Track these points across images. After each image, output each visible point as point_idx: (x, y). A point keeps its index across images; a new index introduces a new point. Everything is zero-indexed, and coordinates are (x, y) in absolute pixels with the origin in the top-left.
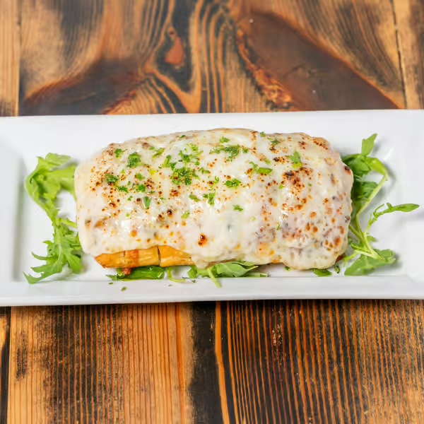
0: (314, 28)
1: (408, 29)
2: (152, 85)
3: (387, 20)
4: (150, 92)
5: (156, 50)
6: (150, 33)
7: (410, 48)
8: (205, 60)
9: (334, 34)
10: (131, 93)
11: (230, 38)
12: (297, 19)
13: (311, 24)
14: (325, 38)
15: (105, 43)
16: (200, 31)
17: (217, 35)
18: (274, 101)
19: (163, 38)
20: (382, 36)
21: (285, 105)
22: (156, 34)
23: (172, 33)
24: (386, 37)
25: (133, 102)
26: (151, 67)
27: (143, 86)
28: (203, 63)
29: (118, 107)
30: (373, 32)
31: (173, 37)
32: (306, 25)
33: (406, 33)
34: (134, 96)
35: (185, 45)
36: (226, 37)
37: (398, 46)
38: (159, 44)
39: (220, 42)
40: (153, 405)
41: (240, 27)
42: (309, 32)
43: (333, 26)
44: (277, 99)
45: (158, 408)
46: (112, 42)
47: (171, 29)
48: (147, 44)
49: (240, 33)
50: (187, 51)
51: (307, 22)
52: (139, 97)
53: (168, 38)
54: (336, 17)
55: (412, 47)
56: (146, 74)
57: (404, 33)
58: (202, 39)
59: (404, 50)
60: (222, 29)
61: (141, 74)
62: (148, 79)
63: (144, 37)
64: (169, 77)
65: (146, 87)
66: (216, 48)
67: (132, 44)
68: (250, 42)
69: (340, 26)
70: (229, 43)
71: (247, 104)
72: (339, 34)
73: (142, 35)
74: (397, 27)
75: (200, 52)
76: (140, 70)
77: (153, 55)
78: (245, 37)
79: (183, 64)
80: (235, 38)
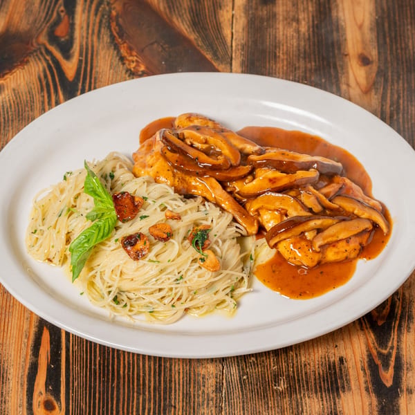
0: (170, 12)
1: (243, 15)
2: (41, 53)
3: (227, 6)
4: (40, 59)
5: (48, 25)
6: (46, 10)
7: (241, 30)
8: (85, 34)
9: (185, 16)
10: (25, 59)
11: (106, 17)
12: (159, 3)
13: (169, 7)
14: (177, 19)
15: (11, 18)
16: (83, 11)
17: (96, 14)
18: (132, 69)
19: (55, 14)
20: (222, 19)
21: (140, 73)
22: (50, 12)
23: (62, 11)
24: (225, 20)
25: (25, 67)
26: (43, 39)
27: (35, 54)
28: (83, 37)
29: (13, 71)
30: (215, 17)
31: (62, 14)
32: (165, 8)
33: (240, 16)
34: (27, 62)
35: (71, 22)
36: (103, 16)
37: (232, 28)
38: (52, 20)
39: (98, 20)
40: (11, 304)
41: (114, 9)
42: (166, 14)
43: (185, 9)
44: (134, 68)
45: (15, 307)
46: (16, 18)
47: (62, 8)
48: (42, 20)
49: (114, 13)
50: (72, 26)
51: (166, 6)
52: (31, 63)
53: (58, 15)
54: (189, 3)
55: (243, 29)
56: (39, 44)
57: (238, 17)
58: (85, 16)
59: (236, 31)
60: (100, 9)
61: (35, 44)
62: (40, 49)
63: (41, 14)
64: (55, 48)
65: (37, 55)
66: (94, 24)
67: (31, 19)
68: (120, 20)
69: (191, 10)
70: (104, 21)
71: (111, 71)
72: (188, 16)
73: (39, 12)
74: (234, 12)
75: (82, 28)
76: (34, 40)
77: (46, 30)
78: (117, 16)
79: (67, 37)
80: (110, 17)
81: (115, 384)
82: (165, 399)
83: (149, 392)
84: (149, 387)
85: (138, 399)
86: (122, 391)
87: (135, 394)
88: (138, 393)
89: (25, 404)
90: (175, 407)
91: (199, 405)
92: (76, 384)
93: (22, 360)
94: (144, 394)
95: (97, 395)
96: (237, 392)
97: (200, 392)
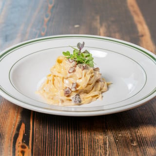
81: (55, 141)
82: (80, 146)
83: (72, 144)
84: (72, 142)
85: (67, 146)
86: (59, 143)
87: (65, 145)
88: (67, 144)
89: (12, 146)
90: (85, 149)
91: (96, 148)
92: (37, 140)
93: (11, 132)
94: (69, 144)
95: (47, 144)
96: (114, 145)
97: (97, 145)
